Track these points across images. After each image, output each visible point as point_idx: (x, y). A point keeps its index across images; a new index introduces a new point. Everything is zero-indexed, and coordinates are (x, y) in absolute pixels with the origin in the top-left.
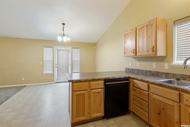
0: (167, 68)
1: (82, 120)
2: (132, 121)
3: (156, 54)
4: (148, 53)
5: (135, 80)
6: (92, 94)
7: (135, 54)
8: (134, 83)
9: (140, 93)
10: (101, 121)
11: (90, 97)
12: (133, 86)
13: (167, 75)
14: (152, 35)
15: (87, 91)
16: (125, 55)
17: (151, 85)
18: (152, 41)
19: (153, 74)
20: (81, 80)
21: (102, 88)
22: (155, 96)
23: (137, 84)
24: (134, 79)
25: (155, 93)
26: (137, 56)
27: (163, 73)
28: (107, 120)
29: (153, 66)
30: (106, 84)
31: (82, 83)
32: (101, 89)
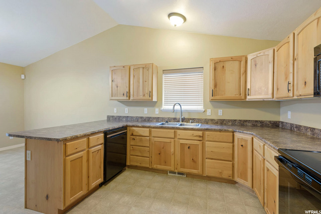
0: (158, 113)
1: (76, 198)
2: (132, 175)
3: (152, 99)
4: (144, 98)
5: (133, 128)
6: (91, 155)
7: (128, 98)
8: (133, 131)
9: (141, 140)
10: (99, 189)
11: (88, 160)
12: (132, 135)
13: (157, 119)
14: (148, 80)
15: (85, 151)
16: (113, 98)
17: (153, 130)
18: (148, 85)
19: (145, 120)
20: (79, 136)
21: (101, 144)
22: (156, 139)
23: (137, 132)
24: (133, 126)
25: (156, 136)
26: (130, 100)
27: (154, 118)
28: (105, 185)
29: (145, 112)
30: (108, 136)
31: (72, 142)
32: (100, 146)
